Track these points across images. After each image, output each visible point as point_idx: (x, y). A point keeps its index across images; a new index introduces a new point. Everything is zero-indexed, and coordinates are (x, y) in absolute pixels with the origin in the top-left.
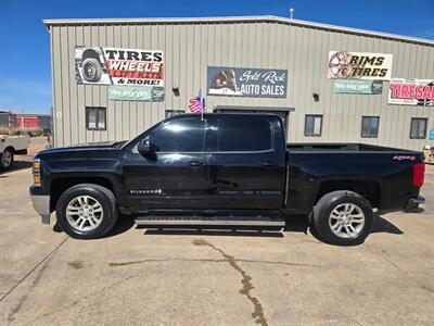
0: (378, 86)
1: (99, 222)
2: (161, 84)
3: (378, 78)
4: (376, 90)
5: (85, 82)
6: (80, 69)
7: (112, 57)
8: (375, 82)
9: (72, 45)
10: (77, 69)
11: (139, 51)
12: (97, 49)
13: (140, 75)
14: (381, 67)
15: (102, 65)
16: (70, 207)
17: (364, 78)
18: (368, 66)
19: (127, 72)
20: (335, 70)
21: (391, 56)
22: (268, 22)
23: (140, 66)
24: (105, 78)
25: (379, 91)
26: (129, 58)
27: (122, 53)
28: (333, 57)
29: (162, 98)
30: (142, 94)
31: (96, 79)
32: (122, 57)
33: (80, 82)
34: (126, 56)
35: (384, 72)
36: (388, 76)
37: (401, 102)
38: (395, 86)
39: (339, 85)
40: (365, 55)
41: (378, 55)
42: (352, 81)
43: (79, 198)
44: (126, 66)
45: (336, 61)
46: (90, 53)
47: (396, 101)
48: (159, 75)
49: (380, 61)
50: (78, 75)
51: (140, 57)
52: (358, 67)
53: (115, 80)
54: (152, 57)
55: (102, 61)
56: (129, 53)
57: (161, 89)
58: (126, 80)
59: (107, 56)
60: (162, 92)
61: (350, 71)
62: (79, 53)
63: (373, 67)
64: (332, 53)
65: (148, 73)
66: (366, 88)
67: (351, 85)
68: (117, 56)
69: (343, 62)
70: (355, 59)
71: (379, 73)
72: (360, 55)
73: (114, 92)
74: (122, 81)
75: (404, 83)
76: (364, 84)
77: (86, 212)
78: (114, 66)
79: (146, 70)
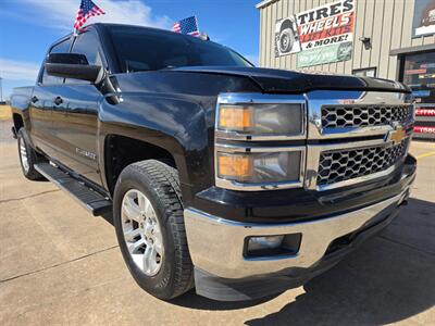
2: (350, 38)
5: (281, 54)
6: (279, 42)
7: (303, 22)
9: (274, 20)
10: (276, 43)
11: (328, 6)
12: (291, 18)
13: (328, 33)
15: (294, 33)
19: (316, 33)
23: (328, 22)
24: (296, 46)
26: (319, 17)
27: (312, 14)
29: (349, 56)
30: (327, 55)
31: (289, 49)
32: (311, 19)
33: (277, 55)
34: (315, 16)
44: (315, 28)
46: (287, 24)
48: (347, 28)
50: (276, 49)
51: (329, 12)
53: (304, 45)
54: (341, 8)
55: (295, 29)
56: (318, 11)
57: (349, 44)
58: (313, 43)
59: (299, 21)
60: (349, 48)
62: (279, 25)
65: (336, 28)
68: (307, 19)
73: (302, 59)
74: (310, 46)
78: (304, 31)
79: (335, 25)
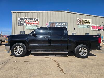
0: (89, 26)
1: (22, 52)
2: (38, 26)
3: (88, 24)
4: (88, 27)
5: (20, 25)
6: (19, 22)
7: (27, 19)
8: (88, 25)
9: (18, 17)
10: (18, 22)
11: (33, 18)
12: (23, 18)
13: (33, 23)
14: (89, 22)
15: (24, 21)
16: (15, 49)
17: (85, 24)
18: (86, 22)
19: (30, 23)
20: (78, 23)
21: (91, 19)
22: (63, 12)
23: (33, 21)
24: (25, 24)
25: (89, 27)
26: (31, 20)
27: (29, 19)
28: (78, 20)
30: (33, 28)
31: (23, 24)
32: (29, 20)
33: (19, 25)
34: (30, 19)
35: (90, 23)
36: (91, 24)
37: (94, 30)
38: (92, 26)
39: (80, 26)
40: (85, 19)
41: (88, 19)
42: (82, 25)
43: (17, 47)
44: (30, 22)
45: (78, 21)
46: (22, 19)
47: (93, 30)
48: (38, 24)
49: (89, 21)
51: (33, 19)
52: (84, 22)
53: (27, 25)
54: (36, 20)
55: (24, 20)
56: (31, 19)
58: (30, 25)
59: (26, 19)
61: (82, 23)
62: (19, 19)
63: (87, 22)
64: (77, 19)
65: (35, 23)
66: (86, 27)
67: (82, 26)
68: (28, 19)
69: (80, 21)
70: (83, 20)
71: (89, 23)
72: (84, 19)
73: (27, 27)
74: (29, 25)
75: (94, 25)
76: (85, 26)
77: (19, 50)
78: (27, 21)
79: (35, 22)
